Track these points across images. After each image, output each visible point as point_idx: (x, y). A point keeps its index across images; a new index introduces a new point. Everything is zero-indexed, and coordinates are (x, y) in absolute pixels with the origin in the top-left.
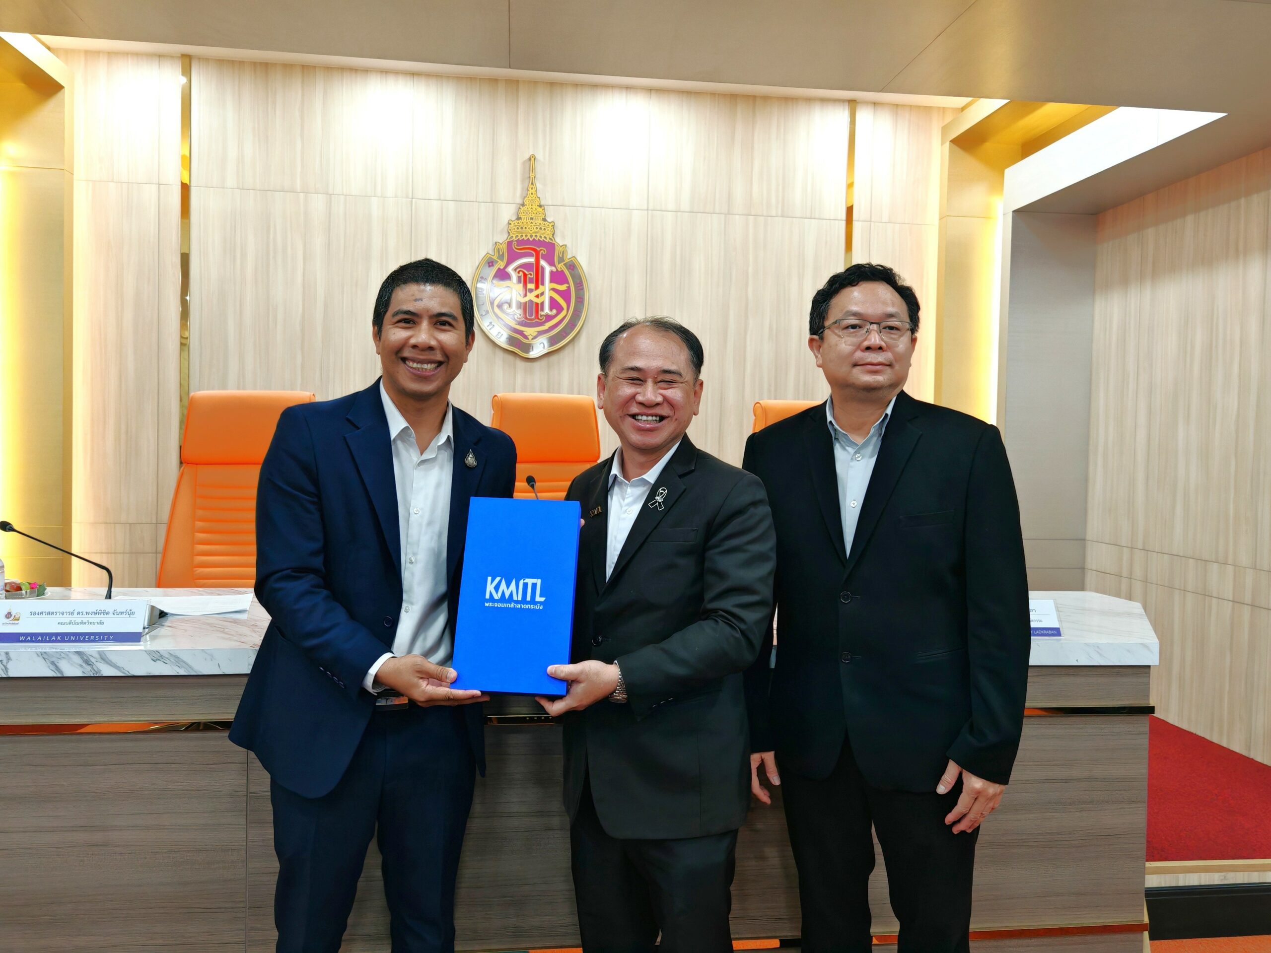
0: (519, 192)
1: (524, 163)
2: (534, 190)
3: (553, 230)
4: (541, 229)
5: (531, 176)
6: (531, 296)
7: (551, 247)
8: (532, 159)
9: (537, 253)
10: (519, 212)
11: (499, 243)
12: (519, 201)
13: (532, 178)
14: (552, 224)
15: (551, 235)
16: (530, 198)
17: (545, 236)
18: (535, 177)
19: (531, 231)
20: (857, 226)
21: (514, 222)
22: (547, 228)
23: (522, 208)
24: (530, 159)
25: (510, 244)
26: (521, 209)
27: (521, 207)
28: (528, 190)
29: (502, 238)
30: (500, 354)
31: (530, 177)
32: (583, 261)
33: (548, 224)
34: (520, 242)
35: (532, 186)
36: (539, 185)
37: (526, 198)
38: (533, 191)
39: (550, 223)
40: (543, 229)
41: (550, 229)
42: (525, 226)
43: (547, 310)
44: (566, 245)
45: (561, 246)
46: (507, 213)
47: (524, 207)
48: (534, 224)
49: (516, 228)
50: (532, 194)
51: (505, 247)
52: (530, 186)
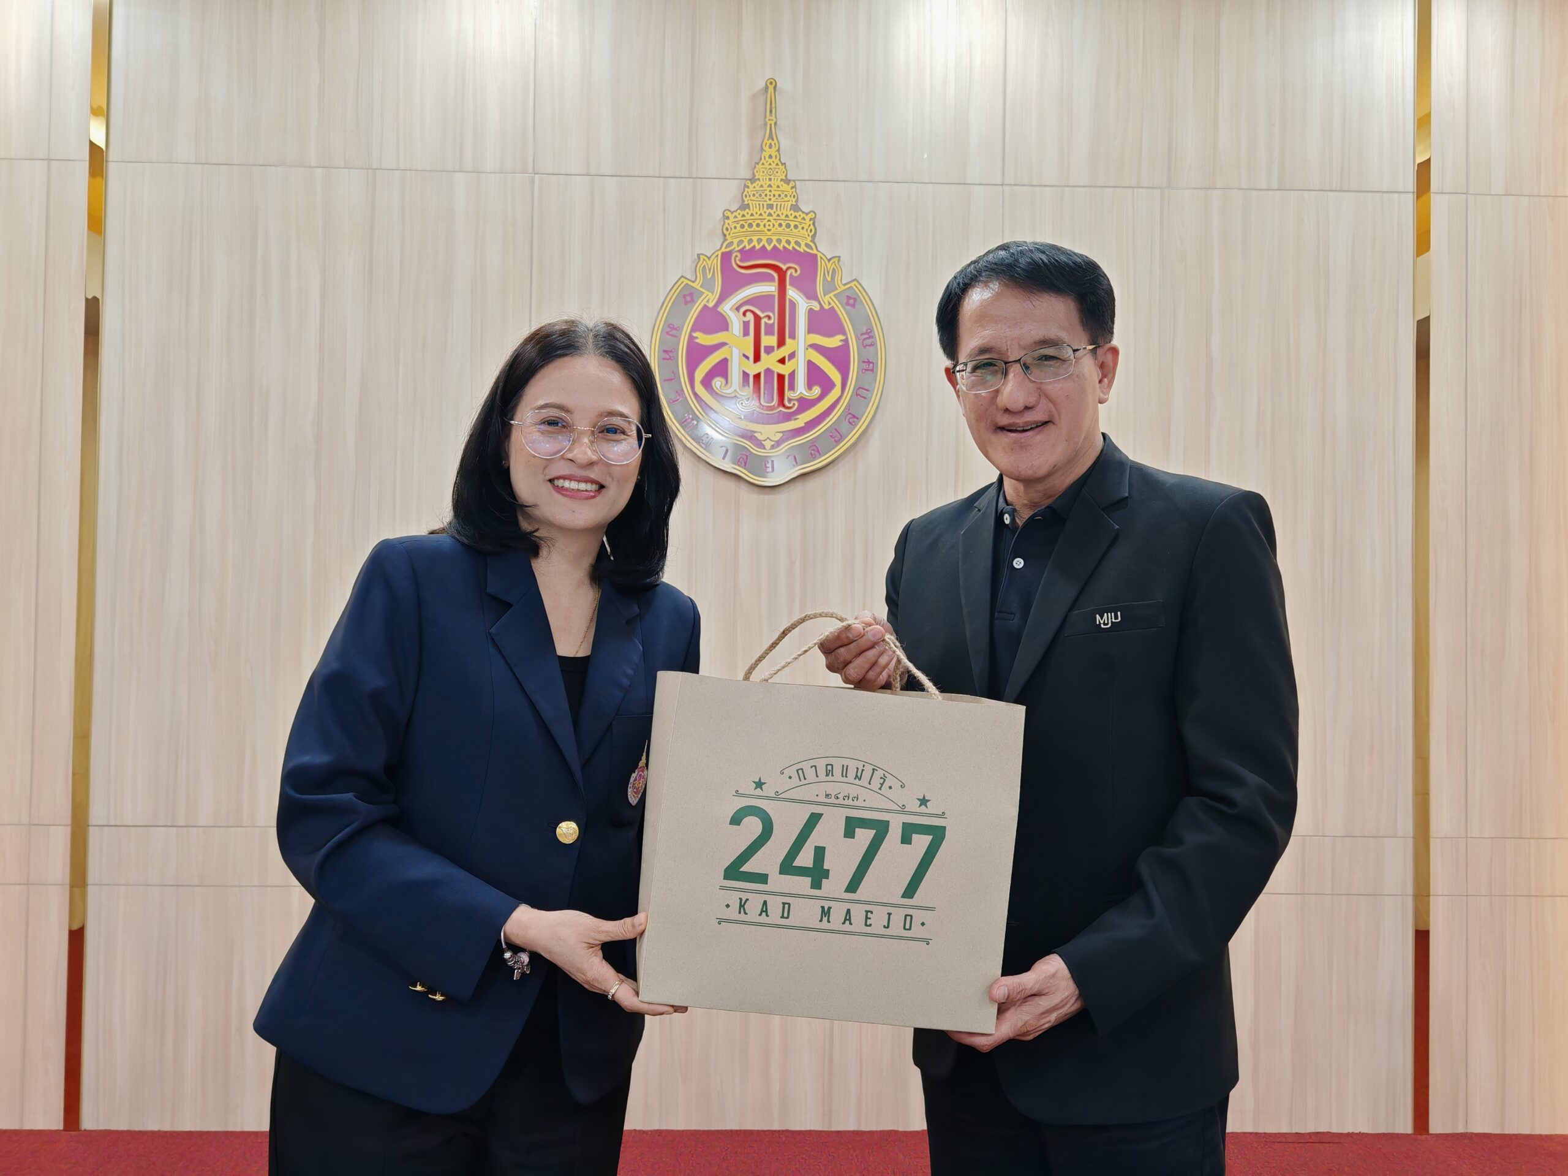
0: (743, 157)
1: (754, 97)
2: (774, 149)
3: (812, 227)
4: (788, 226)
5: (769, 122)
6: (769, 361)
7: (809, 261)
8: (771, 86)
9: (782, 274)
10: (746, 193)
11: (705, 255)
12: (745, 173)
13: (771, 125)
14: (812, 215)
15: (810, 238)
16: (767, 165)
17: (797, 239)
18: (775, 123)
19: (769, 230)
20: (1439, 204)
21: (735, 214)
22: (801, 223)
23: (751, 187)
24: (766, 88)
26: (748, 187)
27: (749, 184)
28: (762, 150)
29: (712, 247)
31: (765, 124)
32: (873, 288)
33: (804, 215)
34: (746, 254)
35: (770, 141)
36: (784, 141)
37: (760, 165)
38: (774, 153)
39: (807, 214)
40: (792, 227)
41: (806, 227)
42: (759, 221)
43: (801, 389)
44: (839, 257)
45: (829, 260)
46: (722, 197)
47: (754, 185)
48: (775, 216)
49: (738, 226)
50: (770, 157)
51: (717, 263)
52: (766, 140)
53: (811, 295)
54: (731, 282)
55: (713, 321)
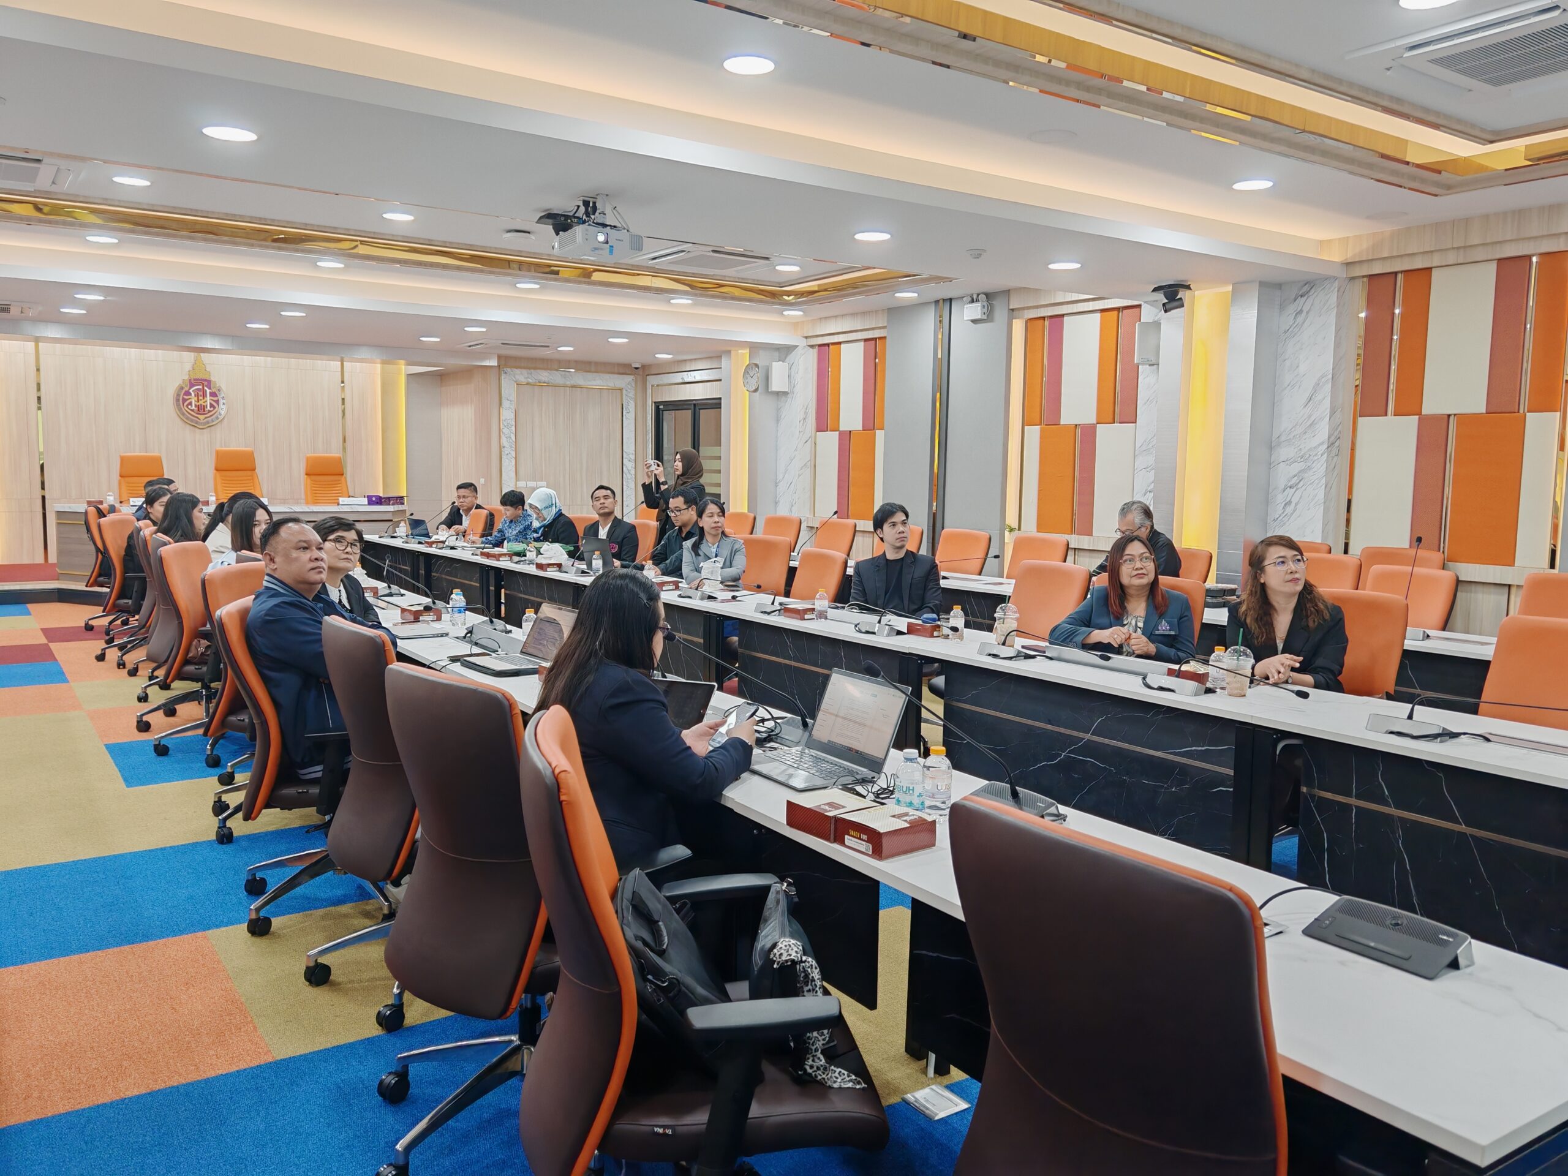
2: (200, 358)
6: (201, 402)
7: (209, 382)
9: (203, 384)
14: (209, 372)
15: (209, 377)
16: (199, 361)
17: (206, 377)
19: (200, 375)
20: (346, 374)
23: (195, 365)
25: (190, 380)
29: (186, 378)
30: (188, 426)
32: (224, 387)
33: (207, 372)
34: (194, 380)
40: (205, 374)
41: (208, 374)
42: (197, 372)
43: (209, 408)
44: (216, 381)
45: (214, 381)
46: (188, 367)
48: (201, 372)
49: (193, 373)
51: (188, 381)
53: (210, 388)
54: (192, 385)
55: (188, 393)
